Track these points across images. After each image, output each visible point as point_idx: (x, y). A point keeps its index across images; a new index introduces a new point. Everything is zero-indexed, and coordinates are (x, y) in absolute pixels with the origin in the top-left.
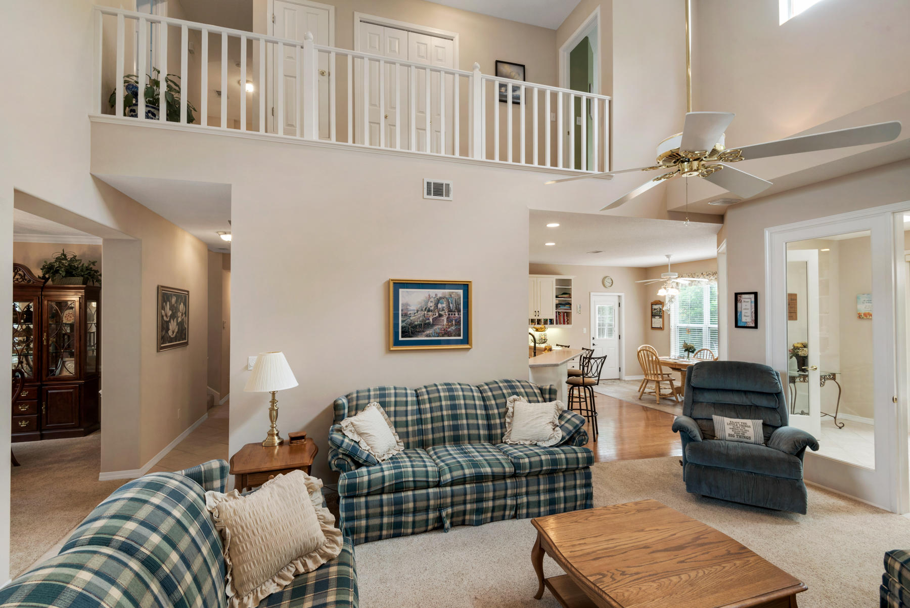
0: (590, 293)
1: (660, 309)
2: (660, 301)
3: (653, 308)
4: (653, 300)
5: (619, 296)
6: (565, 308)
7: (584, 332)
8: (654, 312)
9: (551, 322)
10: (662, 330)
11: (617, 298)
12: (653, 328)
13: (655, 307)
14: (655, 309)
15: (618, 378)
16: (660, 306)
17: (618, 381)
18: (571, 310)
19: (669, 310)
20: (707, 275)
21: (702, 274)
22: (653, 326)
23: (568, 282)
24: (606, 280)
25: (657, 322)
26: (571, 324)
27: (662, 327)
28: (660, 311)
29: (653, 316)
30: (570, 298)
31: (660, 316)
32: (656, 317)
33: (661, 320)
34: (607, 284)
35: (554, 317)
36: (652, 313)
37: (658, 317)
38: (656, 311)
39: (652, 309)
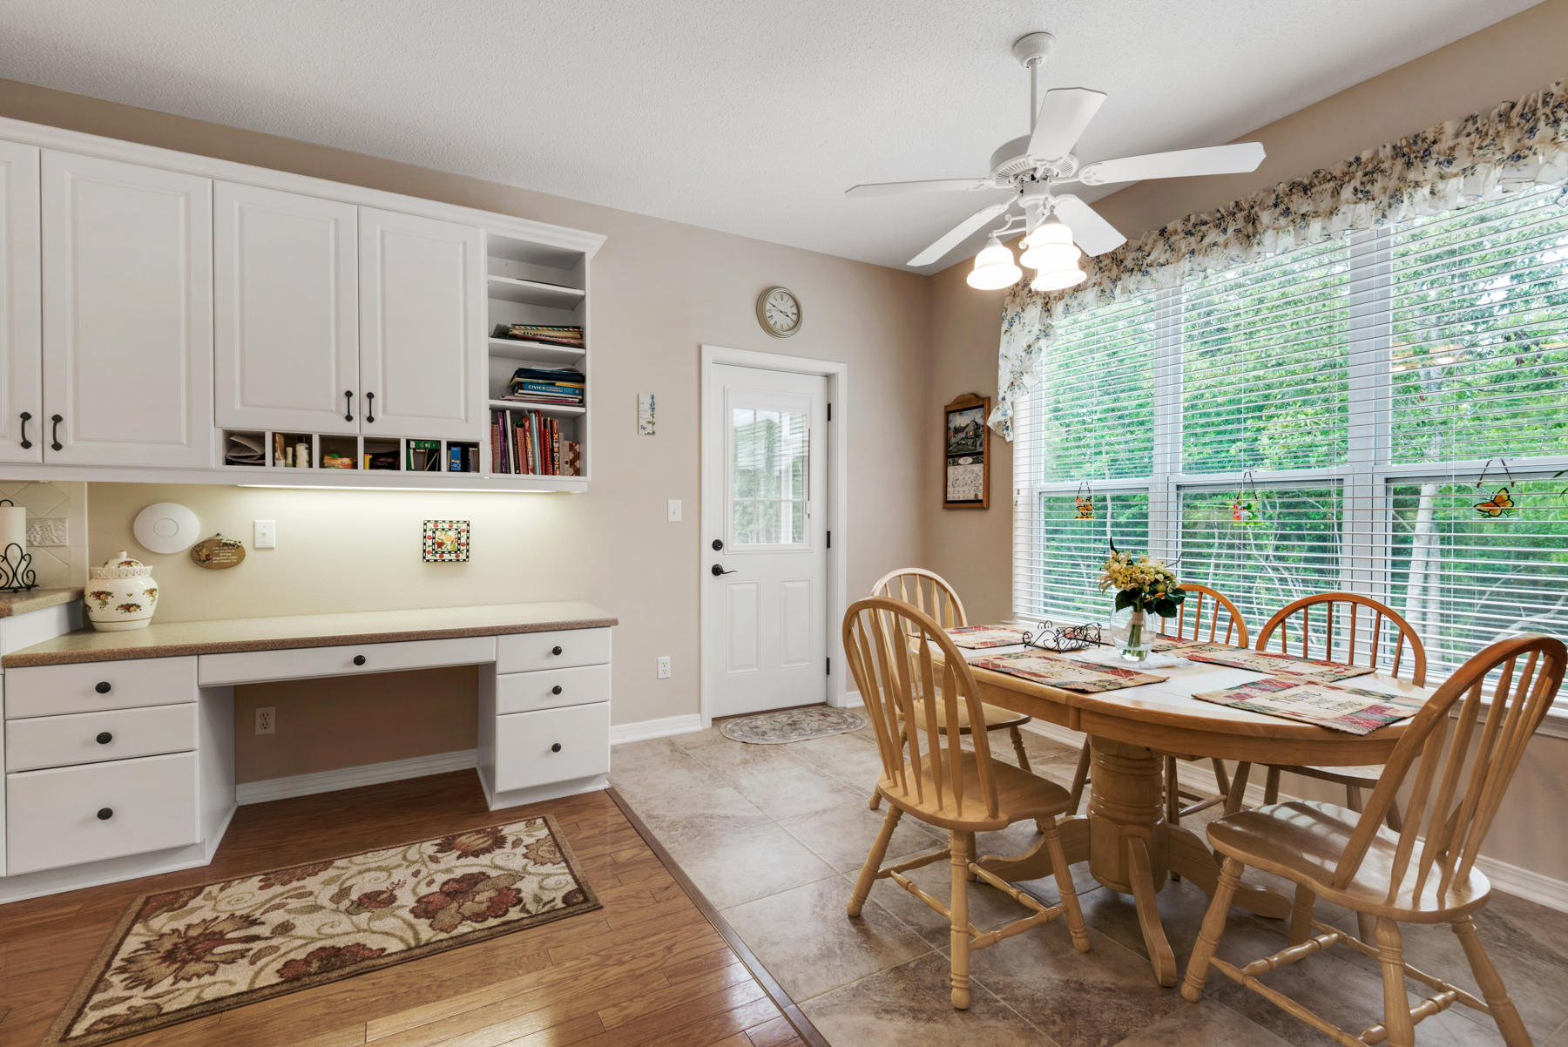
0: (700, 347)
1: (978, 425)
2: (976, 396)
3: (952, 426)
4: (949, 398)
5: (828, 377)
6: (553, 392)
7: (672, 518)
8: (953, 440)
9: (465, 455)
10: (983, 508)
11: (820, 383)
12: (951, 505)
13: (960, 420)
14: (958, 430)
15: (821, 699)
16: (976, 415)
17: (813, 720)
18: (582, 403)
19: (1006, 426)
20: (1190, 233)
21: (1163, 232)
22: (951, 497)
23: (569, 264)
24: (771, 300)
25: (965, 479)
26: (585, 475)
27: (980, 497)
28: (977, 436)
29: (951, 456)
30: (582, 346)
31: (978, 456)
32: (961, 461)
33: (979, 468)
34: (780, 320)
35: (480, 431)
36: (947, 444)
37: (970, 460)
38: (962, 435)
39: (947, 429)
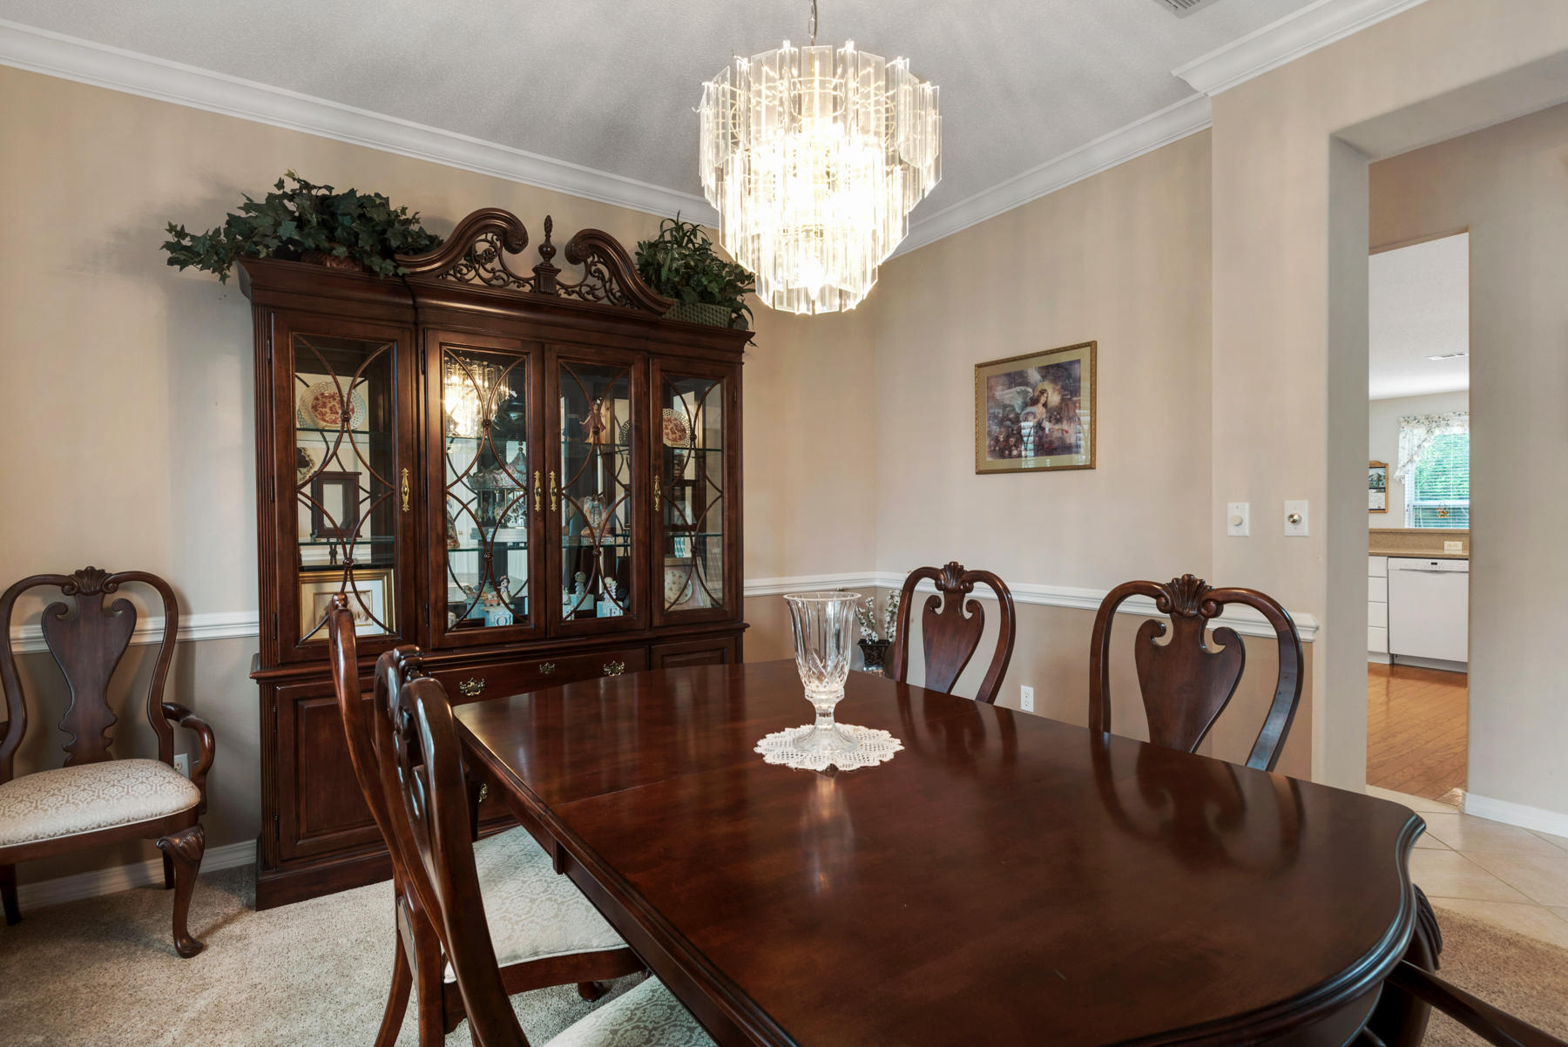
1: (1380, 476)
16: (1381, 472)
31: (1383, 489)
33: (1382, 495)
37: (1375, 491)
